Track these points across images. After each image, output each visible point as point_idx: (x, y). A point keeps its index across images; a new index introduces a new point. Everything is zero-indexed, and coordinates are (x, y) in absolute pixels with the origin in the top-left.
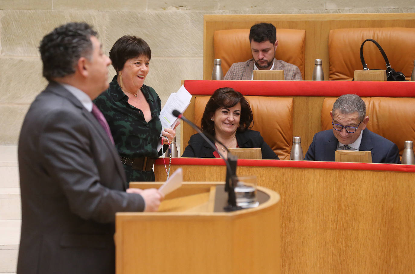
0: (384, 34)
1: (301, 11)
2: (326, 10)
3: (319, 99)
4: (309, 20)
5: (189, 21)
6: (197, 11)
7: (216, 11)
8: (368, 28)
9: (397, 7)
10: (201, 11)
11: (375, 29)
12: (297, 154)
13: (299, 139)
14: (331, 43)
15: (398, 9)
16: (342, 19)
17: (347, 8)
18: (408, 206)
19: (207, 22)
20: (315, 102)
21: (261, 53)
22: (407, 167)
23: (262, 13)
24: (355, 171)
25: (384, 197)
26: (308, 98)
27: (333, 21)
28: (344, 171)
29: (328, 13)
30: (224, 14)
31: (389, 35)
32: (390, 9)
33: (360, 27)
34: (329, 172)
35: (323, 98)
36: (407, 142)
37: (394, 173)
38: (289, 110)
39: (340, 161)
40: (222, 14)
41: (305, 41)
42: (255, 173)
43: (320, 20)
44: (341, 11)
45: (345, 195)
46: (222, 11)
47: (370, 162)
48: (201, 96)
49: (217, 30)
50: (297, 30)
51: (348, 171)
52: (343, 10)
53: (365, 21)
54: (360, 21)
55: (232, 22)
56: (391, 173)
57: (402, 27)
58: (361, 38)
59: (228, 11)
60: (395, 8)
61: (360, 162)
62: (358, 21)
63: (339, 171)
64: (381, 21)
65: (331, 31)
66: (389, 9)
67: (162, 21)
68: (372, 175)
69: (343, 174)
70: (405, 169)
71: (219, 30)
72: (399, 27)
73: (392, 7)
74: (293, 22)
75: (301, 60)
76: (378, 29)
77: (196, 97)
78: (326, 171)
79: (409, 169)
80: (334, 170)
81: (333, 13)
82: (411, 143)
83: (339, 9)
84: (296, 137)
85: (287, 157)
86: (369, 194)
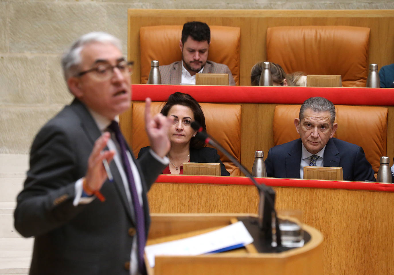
0: (327, 34)
1: (230, 5)
2: (257, 4)
3: (270, 107)
4: (245, 16)
5: (105, 14)
6: (114, 4)
7: (135, 4)
8: (310, 26)
9: (333, 2)
10: (119, 4)
11: (317, 27)
12: (259, 170)
13: (261, 154)
14: (270, 42)
15: (334, 4)
16: (280, 15)
17: (279, 3)
18: (387, 228)
19: (132, 18)
20: (265, 110)
21: (197, 53)
22: (386, 186)
23: (187, 8)
24: (328, 190)
25: (360, 219)
26: (257, 105)
27: (271, 18)
28: (315, 190)
29: (259, 8)
30: (144, 9)
31: (332, 35)
32: (326, 5)
33: (301, 25)
34: (299, 190)
35: (274, 105)
36: (383, 157)
37: (371, 192)
38: (238, 118)
39: (309, 179)
40: (142, 7)
41: (240, 40)
42: (216, 191)
43: (256, 16)
44: (272, 5)
45: (317, 216)
46: (141, 4)
47: (341, 180)
48: (139, 102)
49: (142, 26)
50: (232, 28)
51: (320, 190)
52: (275, 4)
53: (306, 18)
54: (301, 18)
55: (160, 18)
56: (368, 192)
57: (347, 25)
58: (302, 37)
59: (149, 4)
60: (331, 3)
61: (331, 179)
62: (298, 18)
63: (309, 190)
64: (324, 18)
65: (269, 29)
66: (324, 4)
67: (74, 13)
68: (346, 194)
69: (314, 193)
70: (383, 188)
71: (145, 26)
72: (343, 25)
73: (328, 2)
74: (227, 18)
75: (236, 60)
76: (320, 27)
77: (134, 104)
78: (295, 189)
79: (388, 188)
80: (304, 189)
81: (264, 8)
82: (387, 158)
83: (271, 4)
84: (259, 152)
85: (235, 171)
86: (343, 216)
